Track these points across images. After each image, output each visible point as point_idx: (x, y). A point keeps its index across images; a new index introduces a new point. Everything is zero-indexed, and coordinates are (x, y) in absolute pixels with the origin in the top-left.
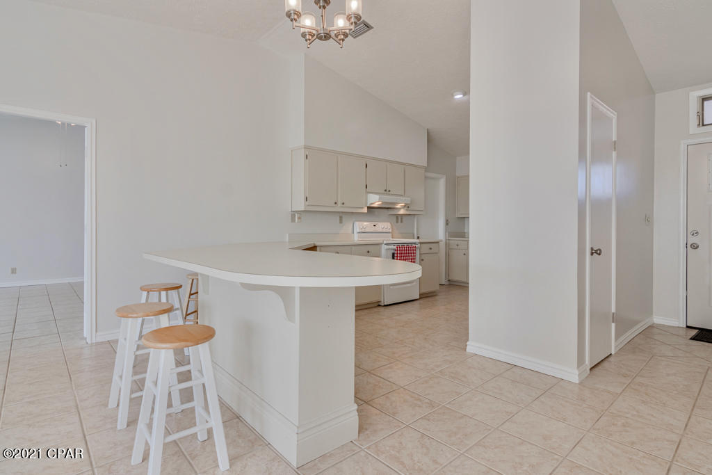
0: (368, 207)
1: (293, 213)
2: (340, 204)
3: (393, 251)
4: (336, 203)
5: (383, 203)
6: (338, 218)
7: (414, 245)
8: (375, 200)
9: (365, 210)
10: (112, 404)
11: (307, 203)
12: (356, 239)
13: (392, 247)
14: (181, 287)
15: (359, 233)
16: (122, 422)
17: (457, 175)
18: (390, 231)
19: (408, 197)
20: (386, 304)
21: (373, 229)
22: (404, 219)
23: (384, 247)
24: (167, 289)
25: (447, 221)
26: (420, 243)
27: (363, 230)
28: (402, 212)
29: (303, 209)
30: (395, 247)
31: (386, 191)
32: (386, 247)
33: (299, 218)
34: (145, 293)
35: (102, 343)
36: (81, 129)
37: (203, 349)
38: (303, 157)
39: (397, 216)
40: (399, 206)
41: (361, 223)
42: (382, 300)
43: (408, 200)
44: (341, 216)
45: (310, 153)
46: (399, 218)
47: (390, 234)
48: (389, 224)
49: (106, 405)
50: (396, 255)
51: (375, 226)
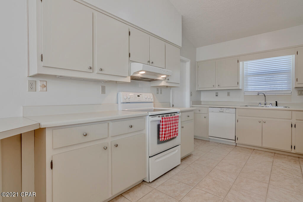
0: (132, 77)
2: (97, 70)
3: (158, 123)
4: (91, 68)
5: (146, 73)
7: (176, 115)
8: (138, 70)
9: (128, 80)
11: (42, 64)
12: (120, 109)
13: (157, 118)
15: (123, 103)
17: (197, 60)
18: (153, 101)
21: (137, 99)
22: (163, 91)
23: (149, 119)
25: (191, 93)
26: (182, 112)
27: (127, 101)
28: (163, 84)
29: (37, 73)
30: (160, 119)
31: (149, 62)
33: (44, 87)
41: (125, 93)
44: (104, 86)
46: (159, 89)
47: (153, 104)
48: (151, 95)
50: (161, 127)
51: (139, 96)
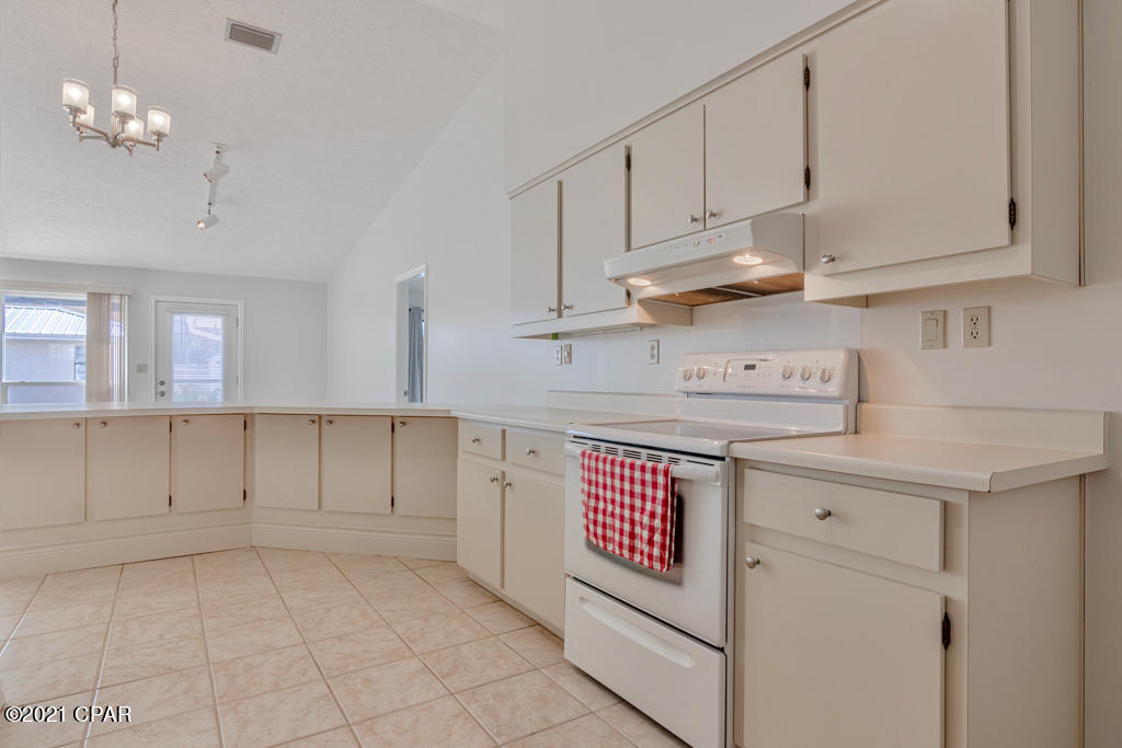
2: (564, 309)
18: (833, 390)
21: (740, 381)
27: (692, 385)
44: (655, 342)
51: (748, 367)
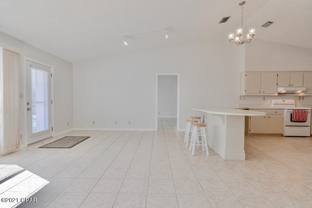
0: (278, 93)
1: (241, 97)
2: (262, 92)
3: (291, 113)
4: (260, 92)
5: (287, 91)
6: (263, 98)
7: (306, 111)
8: (282, 90)
9: (277, 94)
10: (185, 142)
11: (246, 93)
12: (272, 107)
13: (291, 111)
14: (200, 118)
15: (274, 104)
16: (187, 145)
18: (294, 103)
19: (305, 87)
20: (286, 136)
21: (283, 103)
22: (305, 98)
23: (286, 111)
24: (197, 118)
26: (311, 109)
27: (276, 103)
28: (301, 95)
29: (244, 95)
30: (292, 111)
31: (289, 85)
32: (287, 110)
33: (244, 98)
34: (192, 119)
35: (181, 132)
36: (177, 76)
37: (203, 128)
38: (245, 75)
39: (300, 97)
40: (298, 92)
41: (275, 100)
42: (284, 134)
43: (304, 89)
44: (264, 98)
45: (247, 74)
47: (294, 105)
48: (293, 100)
49: (184, 142)
50: (293, 114)
51: (284, 101)
